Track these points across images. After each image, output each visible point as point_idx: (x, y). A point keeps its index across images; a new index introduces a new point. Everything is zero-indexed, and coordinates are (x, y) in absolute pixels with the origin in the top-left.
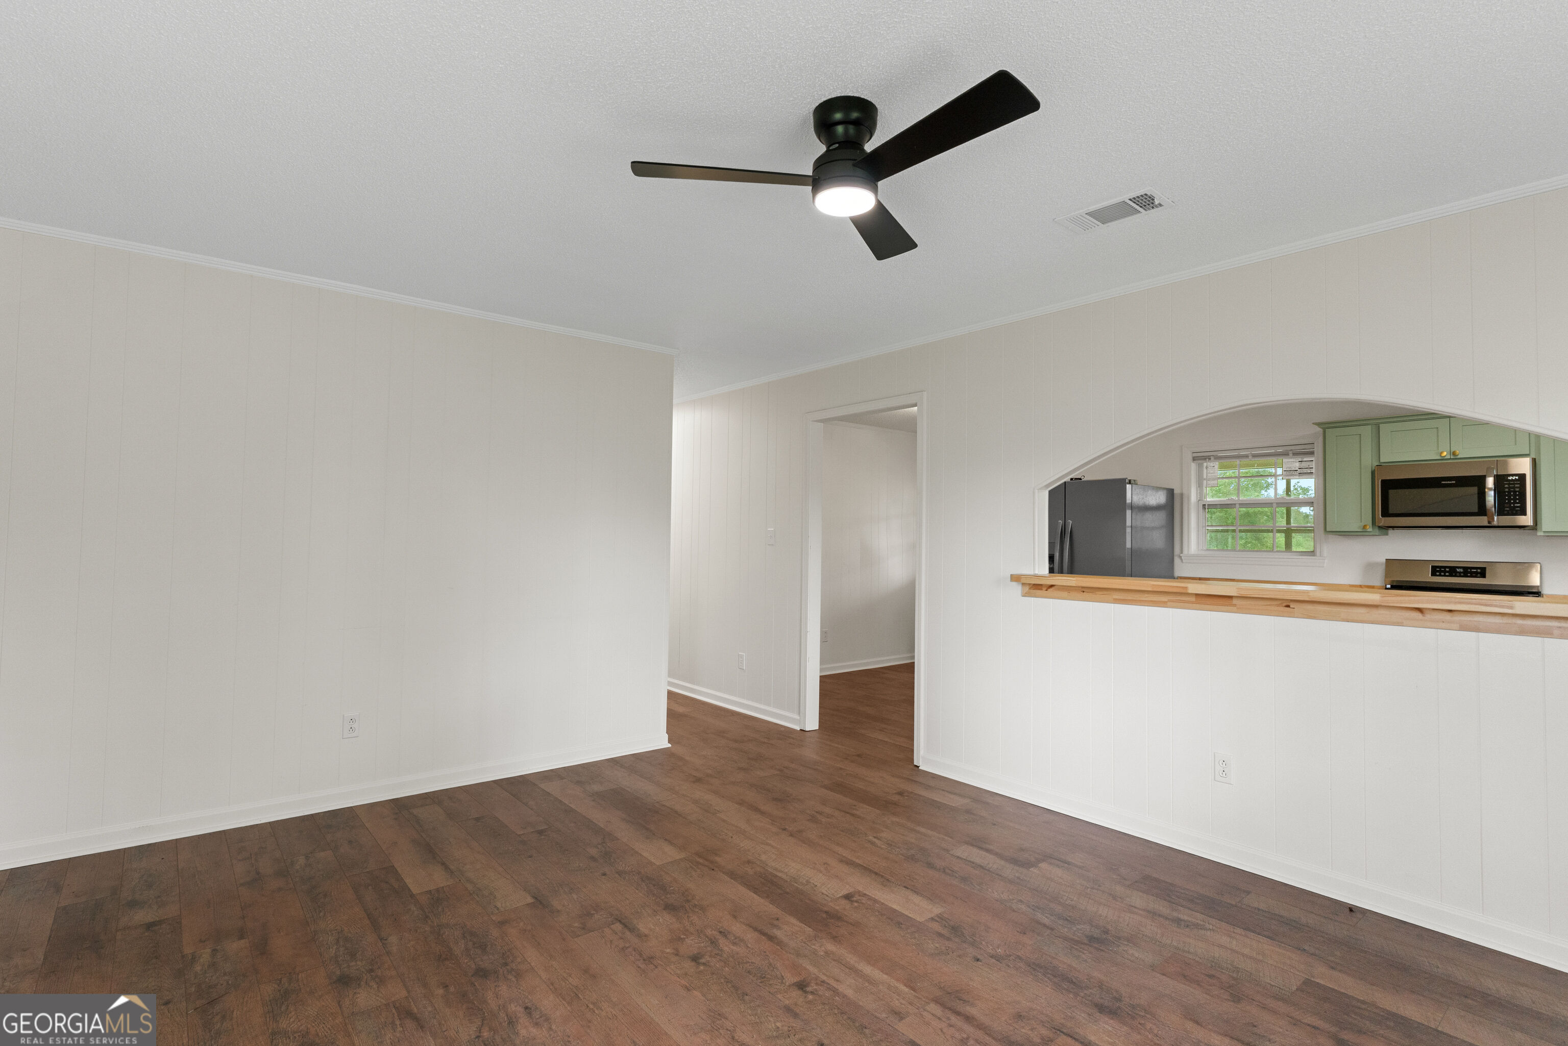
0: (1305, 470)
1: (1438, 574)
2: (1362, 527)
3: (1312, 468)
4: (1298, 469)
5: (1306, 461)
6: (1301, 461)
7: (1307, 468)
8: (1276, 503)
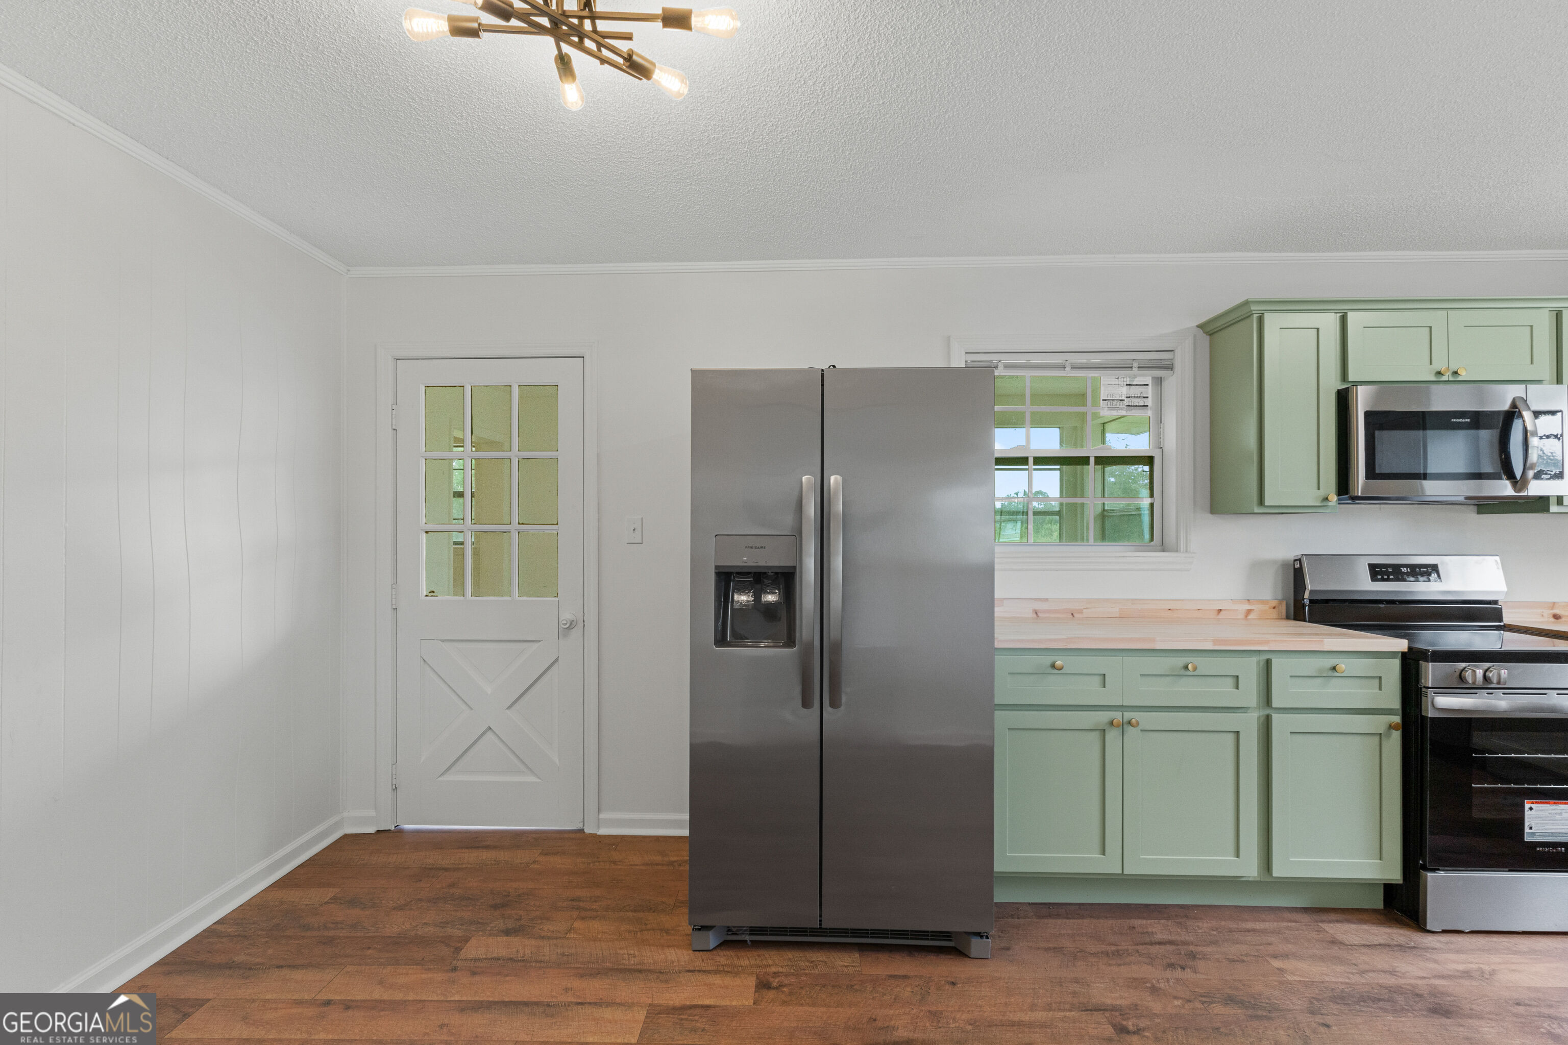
0: (1136, 402)
1: (1379, 577)
2: (1307, 500)
3: (1147, 397)
4: (1125, 399)
5: (1137, 385)
6: (1130, 385)
7: (1139, 397)
8: (1096, 458)
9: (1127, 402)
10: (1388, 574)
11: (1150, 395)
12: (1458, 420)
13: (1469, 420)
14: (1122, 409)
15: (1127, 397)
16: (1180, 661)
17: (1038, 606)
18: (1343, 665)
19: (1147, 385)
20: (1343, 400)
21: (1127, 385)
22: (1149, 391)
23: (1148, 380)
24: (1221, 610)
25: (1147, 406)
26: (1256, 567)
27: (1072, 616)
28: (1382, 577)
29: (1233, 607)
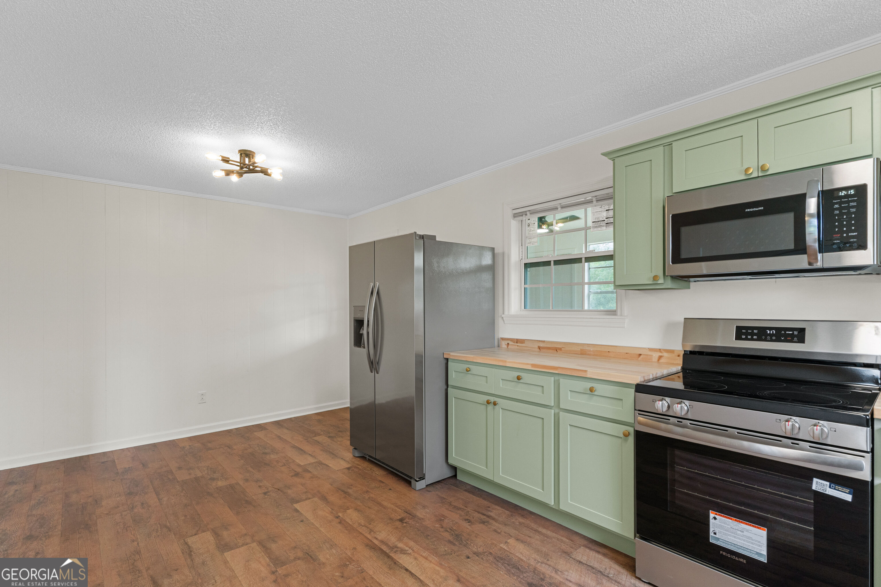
1: (743, 337)
2: (652, 279)
4: (605, 219)
6: (608, 210)
8: (585, 258)
9: (607, 221)
14: (603, 226)
15: (606, 218)
17: (540, 345)
21: (606, 210)
24: (641, 354)
26: (670, 326)
29: (650, 353)
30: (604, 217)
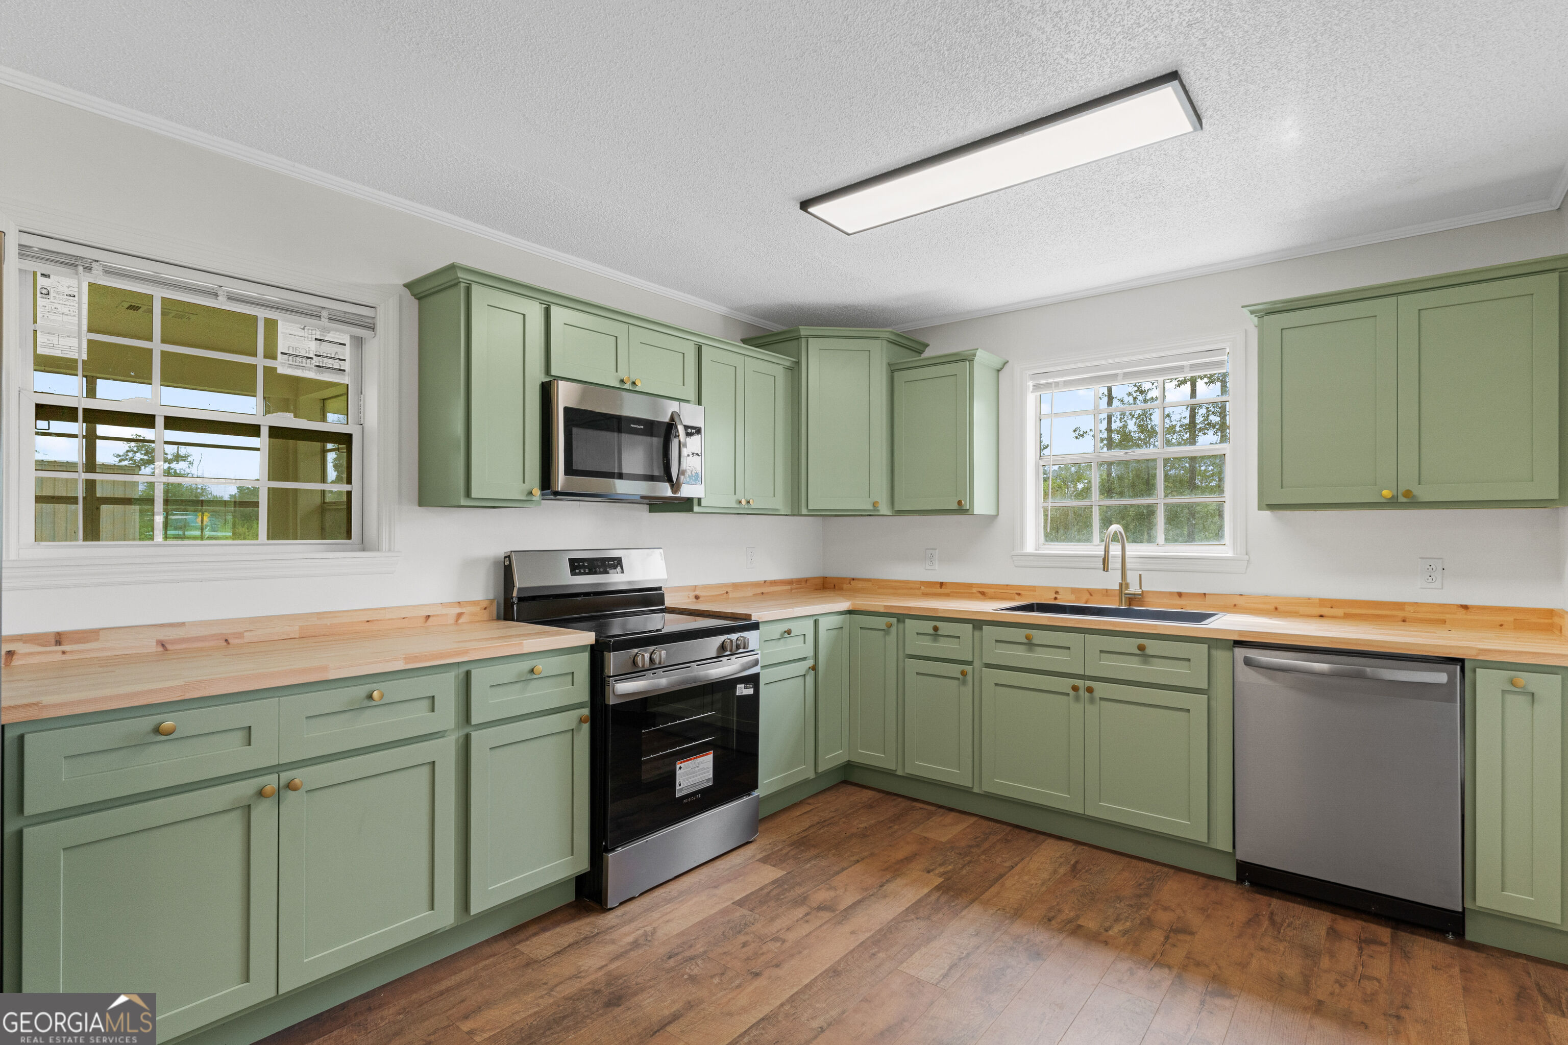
0: (329, 363)
1: (577, 571)
2: (526, 493)
3: (344, 360)
4: (314, 357)
5: (330, 342)
6: (320, 340)
7: (334, 358)
8: (272, 428)
9: (316, 361)
10: (584, 567)
11: (347, 358)
12: (635, 426)
13: (642, 427)
14: (309, 369)
15: (316, 355)
16: (361, 691)
17: (164, 635)
18: (541, 665)
19: (345, 345)
20: (546, 393)
21: (316, 339)
22: (346, 352)
23: (346, 339)
24: (429, 616)
25: (344, 371)
26: (467, 566)
27: (225, 644)
28: (580, 571)
29: (444, 611)
30: (311, 352)
